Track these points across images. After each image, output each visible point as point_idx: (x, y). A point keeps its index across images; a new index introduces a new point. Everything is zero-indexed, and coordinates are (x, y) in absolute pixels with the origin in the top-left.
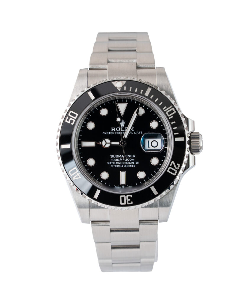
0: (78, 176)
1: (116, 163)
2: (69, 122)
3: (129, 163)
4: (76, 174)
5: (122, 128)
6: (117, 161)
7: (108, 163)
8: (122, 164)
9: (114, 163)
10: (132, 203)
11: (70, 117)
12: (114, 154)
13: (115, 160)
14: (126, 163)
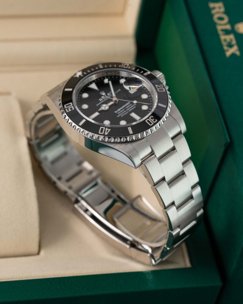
0: (108, 131)
1: (123, 113)
2: (70, 110)
3: (130, 108)
4: (105, 130)
5: (105, 96)
6: (122, 112)
7: (118, 116)
8: (127, 111)
9: (121, 114)
10: (156, 120)
11: (68, 109)
12: (116, 110)
13: (120, 112)
14: (128, 109)
